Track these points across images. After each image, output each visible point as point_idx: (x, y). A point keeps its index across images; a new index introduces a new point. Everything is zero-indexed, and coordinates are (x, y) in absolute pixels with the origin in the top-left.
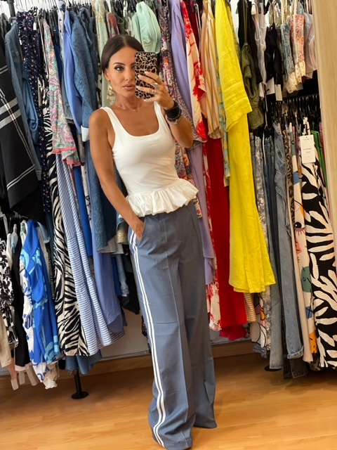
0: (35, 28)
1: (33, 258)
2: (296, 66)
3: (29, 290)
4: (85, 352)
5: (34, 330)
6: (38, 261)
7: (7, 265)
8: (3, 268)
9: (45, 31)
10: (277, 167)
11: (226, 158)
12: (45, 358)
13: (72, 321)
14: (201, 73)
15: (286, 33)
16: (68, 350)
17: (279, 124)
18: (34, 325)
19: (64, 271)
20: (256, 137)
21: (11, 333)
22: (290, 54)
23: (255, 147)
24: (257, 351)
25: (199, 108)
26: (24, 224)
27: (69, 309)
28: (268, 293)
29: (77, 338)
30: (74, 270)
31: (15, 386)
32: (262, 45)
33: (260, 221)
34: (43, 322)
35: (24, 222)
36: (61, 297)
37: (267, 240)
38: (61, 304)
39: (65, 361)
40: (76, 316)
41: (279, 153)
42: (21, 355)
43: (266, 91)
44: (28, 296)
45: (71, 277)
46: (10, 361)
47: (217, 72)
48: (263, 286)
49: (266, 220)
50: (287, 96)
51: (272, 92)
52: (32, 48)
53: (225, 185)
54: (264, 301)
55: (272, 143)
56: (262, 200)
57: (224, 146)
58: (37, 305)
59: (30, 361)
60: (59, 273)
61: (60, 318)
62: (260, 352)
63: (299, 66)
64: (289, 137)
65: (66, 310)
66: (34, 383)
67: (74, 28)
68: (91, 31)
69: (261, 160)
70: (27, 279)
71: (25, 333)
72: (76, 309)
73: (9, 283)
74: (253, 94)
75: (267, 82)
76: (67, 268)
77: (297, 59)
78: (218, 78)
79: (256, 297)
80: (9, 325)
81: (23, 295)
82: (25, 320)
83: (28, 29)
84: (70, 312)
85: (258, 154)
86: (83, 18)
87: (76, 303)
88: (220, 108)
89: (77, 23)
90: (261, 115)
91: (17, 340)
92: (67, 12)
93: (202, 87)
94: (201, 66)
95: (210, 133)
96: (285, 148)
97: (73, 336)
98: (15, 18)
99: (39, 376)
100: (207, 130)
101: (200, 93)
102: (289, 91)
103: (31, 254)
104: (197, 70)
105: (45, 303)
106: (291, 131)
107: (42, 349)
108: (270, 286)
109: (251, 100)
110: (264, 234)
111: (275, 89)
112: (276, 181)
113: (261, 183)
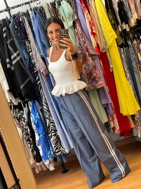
0: (21, 20)
1: (36, 116)
2: (133, 15)
3: (37, 130)
4: (64, 152)
5: (42, 146)
6: (38, 117)
7: (26, 121)
8: (24, 122)
9: (25, 21)
10: (132, 59)
11: (109, 59)
12: (48, 157)
13: (57, 140)
14: (93, 25)
15: (126, 2)
16: (57, 152)
17: (130, 41)
18: (41, 144)
19: (50, 119)
20: (121, 49)
21: (32, 149)
22: (130, 10)
23: (121, 52)
24: (137, 140)
25: (95, 40)
26: (30, 103)
27: (55, 135)
28: (138, 114)
29: (60, 147)
30: (54, 118)
31: (37, 172)
32: (117, 9)
33: (129, 84)
34: (45, 142)
35: (29, 102)
36: (50, 131)
37: (133, 91)
38: (51, 134)
39: (56, 158)
40: (58, 138)
41: (132, 53)
42: (38, 158)
43: (122, 28)
44: (36, 132)
45: (53, 121)
46: (34, 161)
47: (100, 24)
48: (135, 111)
49: (131, 83)
50: (131, 28)
51: (124, 28)
52: (21, 29)
53: (111, 71)
54: (137, 118)
55: (128, 50)
56: (128, 75)
57: (108, 54)
58: (41, 136)
59: (42, 160)
60: (48, 121)
61: (51, 140)
62: (139, 140)
63: (134, 15)
64: (135, 46)
65: (53, 136)
66: (45, 169)
67: (37, 17)
68: (44, 17)
69: (125, 58)
70: (35, 125)
71: (38, 148)
72: (57, 135)
73: (28, 128)
74: (117, 31)
75: (121, 24)
76: (51, 118)
77: (133, 12)
78: (100, 26)
79: (133, 117)
80: (31, 146)
81: (34, 132)
82: (37, 143)
83: (18, 21)
84: (55, 136)
85: (123, 55)
86: (40, 12)
87: (57, 132)
88: (103, 39)
89: (38, 15)
90: (122, 39)
91: (35, 152)
92: (33, 11)
93: (94, 31)
94: (92, 22)
95: (101, 50)
96: (134, 51)
97: (58, 146)
98: (12, 17)
99: (47, 166)
100: (99, 49)
101: (94, 34)
102: (131, 26)
103: (35, 115)
104: (91, 25)
105: (44, 134)
106: (136, 43)
107: (46, 154)
108: (138, 111)
109: (116, 33)
110: (131, 89)
111: (126, 27)
112: (133, 66)
113: (126, 68)
